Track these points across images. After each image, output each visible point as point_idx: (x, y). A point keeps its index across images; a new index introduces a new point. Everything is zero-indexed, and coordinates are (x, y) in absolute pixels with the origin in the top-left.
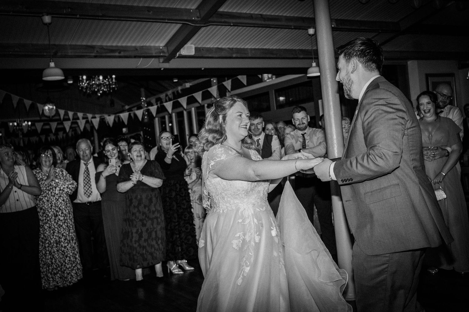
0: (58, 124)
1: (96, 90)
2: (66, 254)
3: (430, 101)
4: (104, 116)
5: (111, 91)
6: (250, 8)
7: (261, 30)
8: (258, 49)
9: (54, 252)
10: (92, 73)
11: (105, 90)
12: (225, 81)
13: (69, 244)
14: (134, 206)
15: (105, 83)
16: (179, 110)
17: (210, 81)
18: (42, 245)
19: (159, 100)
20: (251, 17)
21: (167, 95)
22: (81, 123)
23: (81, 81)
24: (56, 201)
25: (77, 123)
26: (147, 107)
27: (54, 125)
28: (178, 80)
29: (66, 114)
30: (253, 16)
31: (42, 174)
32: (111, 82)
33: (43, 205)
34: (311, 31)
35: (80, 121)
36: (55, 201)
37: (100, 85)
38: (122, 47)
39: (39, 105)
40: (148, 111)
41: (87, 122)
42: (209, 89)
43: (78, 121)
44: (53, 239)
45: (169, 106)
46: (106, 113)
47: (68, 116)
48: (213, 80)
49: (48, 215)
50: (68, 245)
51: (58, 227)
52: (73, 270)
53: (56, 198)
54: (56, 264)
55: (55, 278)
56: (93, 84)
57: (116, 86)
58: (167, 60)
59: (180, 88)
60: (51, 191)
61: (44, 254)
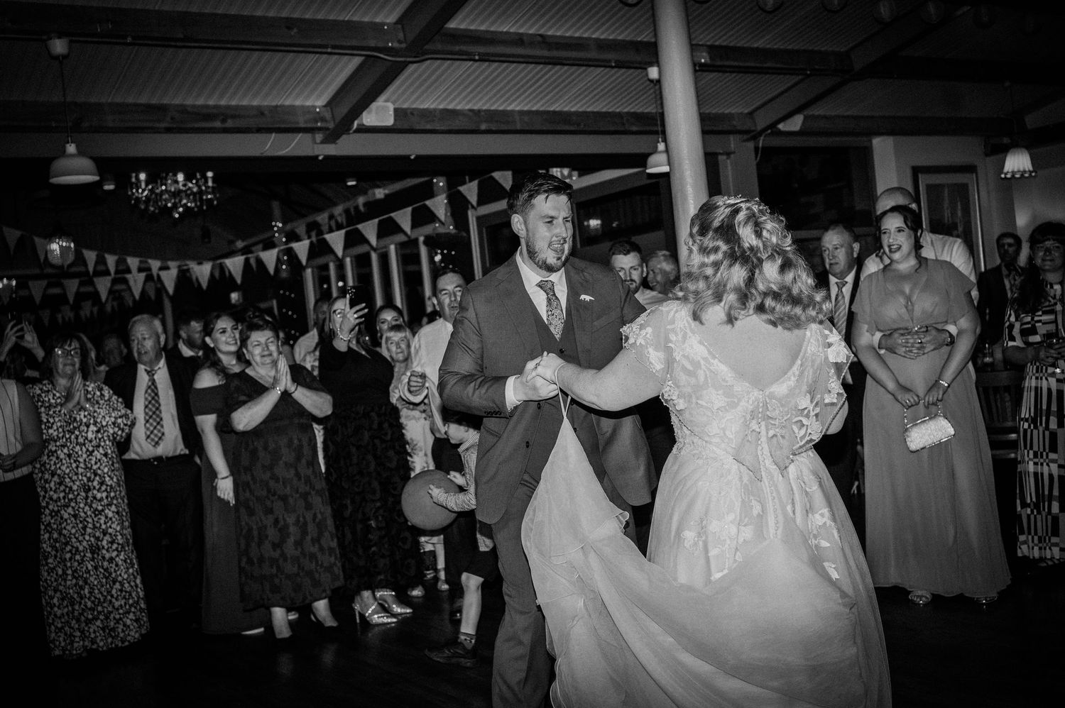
0: (81, 284)
1: (169, 205)
2: (113, 575)
3: (904, 226)
4: (186, 265)
5: (205, 208)
6: (516, 22)
7: (541, 70)
8: (537, 112)
9: (88, 572)
10: (160, 168)
11: (189, 204)
12: (464, 183)
13: (122, 553)
14: (263, 466)
15: (190, 188)
16: (362, 249)
17: (430, 183)
18: (56, 557)
19: (314, 227)
20: (519, 40)
21: (331, 217)
22: (135, 281)
23: (134, 186)
24: (88, 456)
25: (126, 281)
26: (286, 243)
27: (72, 286)
28: (357, 181)
29: (101, 261)
30: (525, 38)
31: (54, 395)
32: (204, 188)
33: (58, 466)
34: (653, 73)
35: (133, 277)
36: (85, 456)
37: (177, 194)
38: (228, 107)
39: (37, 240)
40: (290, 252)
41: (149, 278)
42: (428, 203)
43: (128, 276)
44: (85, 543)
45: (336, 240)
46: (193, 259)
47: (105, 264)
48: (438, 182)
49: (71, 488)
50: (117, 556)
51: (93, 515)
52: (128, 612)
53: (88, 450)
54: (93, 598)
55: (88, 631)
56: (162, 191)
57: (215, 196)
58: (332, 137)
59: (361, 200)
60: (77, 433)
61: (61, 576)
